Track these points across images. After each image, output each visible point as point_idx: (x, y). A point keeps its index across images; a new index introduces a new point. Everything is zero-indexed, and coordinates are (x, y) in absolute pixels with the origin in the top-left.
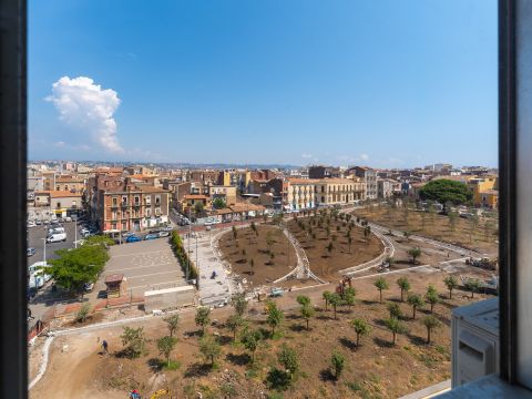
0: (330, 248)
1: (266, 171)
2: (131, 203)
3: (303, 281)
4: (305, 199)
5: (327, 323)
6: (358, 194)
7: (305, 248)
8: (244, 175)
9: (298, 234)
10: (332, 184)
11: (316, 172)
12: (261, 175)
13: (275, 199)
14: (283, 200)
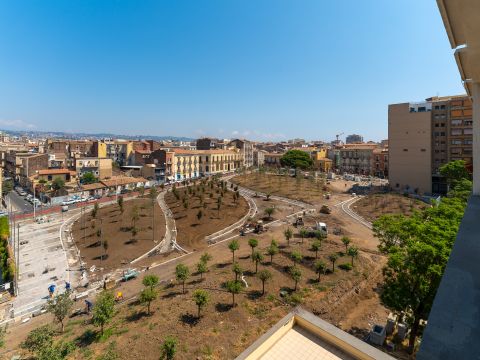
0: (199, 216)
1: (151, 142)
3: (166, 255)
4: (190, 169)
5: (174, 300)
6: (237, 163)
7: (176, 219)
8: (125, 146)
9: (173, 205)
10: (216, 155)
11: (203, 144)
12: (145, 146)
13: (157, 171)
14: (167, 171)
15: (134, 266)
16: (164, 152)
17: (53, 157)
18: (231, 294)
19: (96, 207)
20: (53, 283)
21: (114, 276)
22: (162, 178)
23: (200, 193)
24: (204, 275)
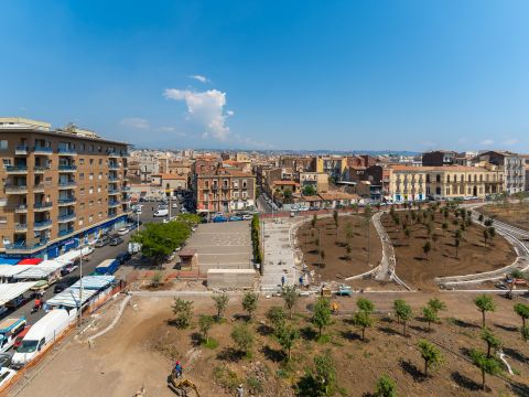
0: (427, 248)
1: (366, 158)
2: (221, 185)
3: (382, 283)
4: (413, 190)
5: (391, 337)
6: (492, 187)
7: (395, 246)
8: (339, 161)
9: (391, 229)
10: (451, 173)
11: (433, 159)
13: (372, 189)
14: (384, 189)
15: (348, 283)
16: (380, 169)
17: (284, 171)
18: (479, 370)
19: (315, 217)
20: (283, 274)
21: (329, 286)
22: (378, 196)
23: (427, 221)
24: (433, 326)
